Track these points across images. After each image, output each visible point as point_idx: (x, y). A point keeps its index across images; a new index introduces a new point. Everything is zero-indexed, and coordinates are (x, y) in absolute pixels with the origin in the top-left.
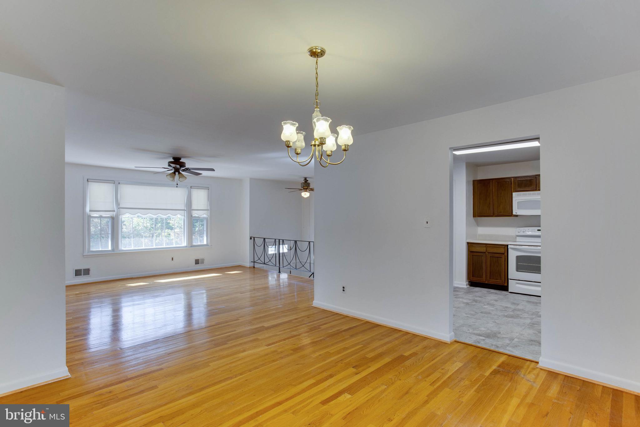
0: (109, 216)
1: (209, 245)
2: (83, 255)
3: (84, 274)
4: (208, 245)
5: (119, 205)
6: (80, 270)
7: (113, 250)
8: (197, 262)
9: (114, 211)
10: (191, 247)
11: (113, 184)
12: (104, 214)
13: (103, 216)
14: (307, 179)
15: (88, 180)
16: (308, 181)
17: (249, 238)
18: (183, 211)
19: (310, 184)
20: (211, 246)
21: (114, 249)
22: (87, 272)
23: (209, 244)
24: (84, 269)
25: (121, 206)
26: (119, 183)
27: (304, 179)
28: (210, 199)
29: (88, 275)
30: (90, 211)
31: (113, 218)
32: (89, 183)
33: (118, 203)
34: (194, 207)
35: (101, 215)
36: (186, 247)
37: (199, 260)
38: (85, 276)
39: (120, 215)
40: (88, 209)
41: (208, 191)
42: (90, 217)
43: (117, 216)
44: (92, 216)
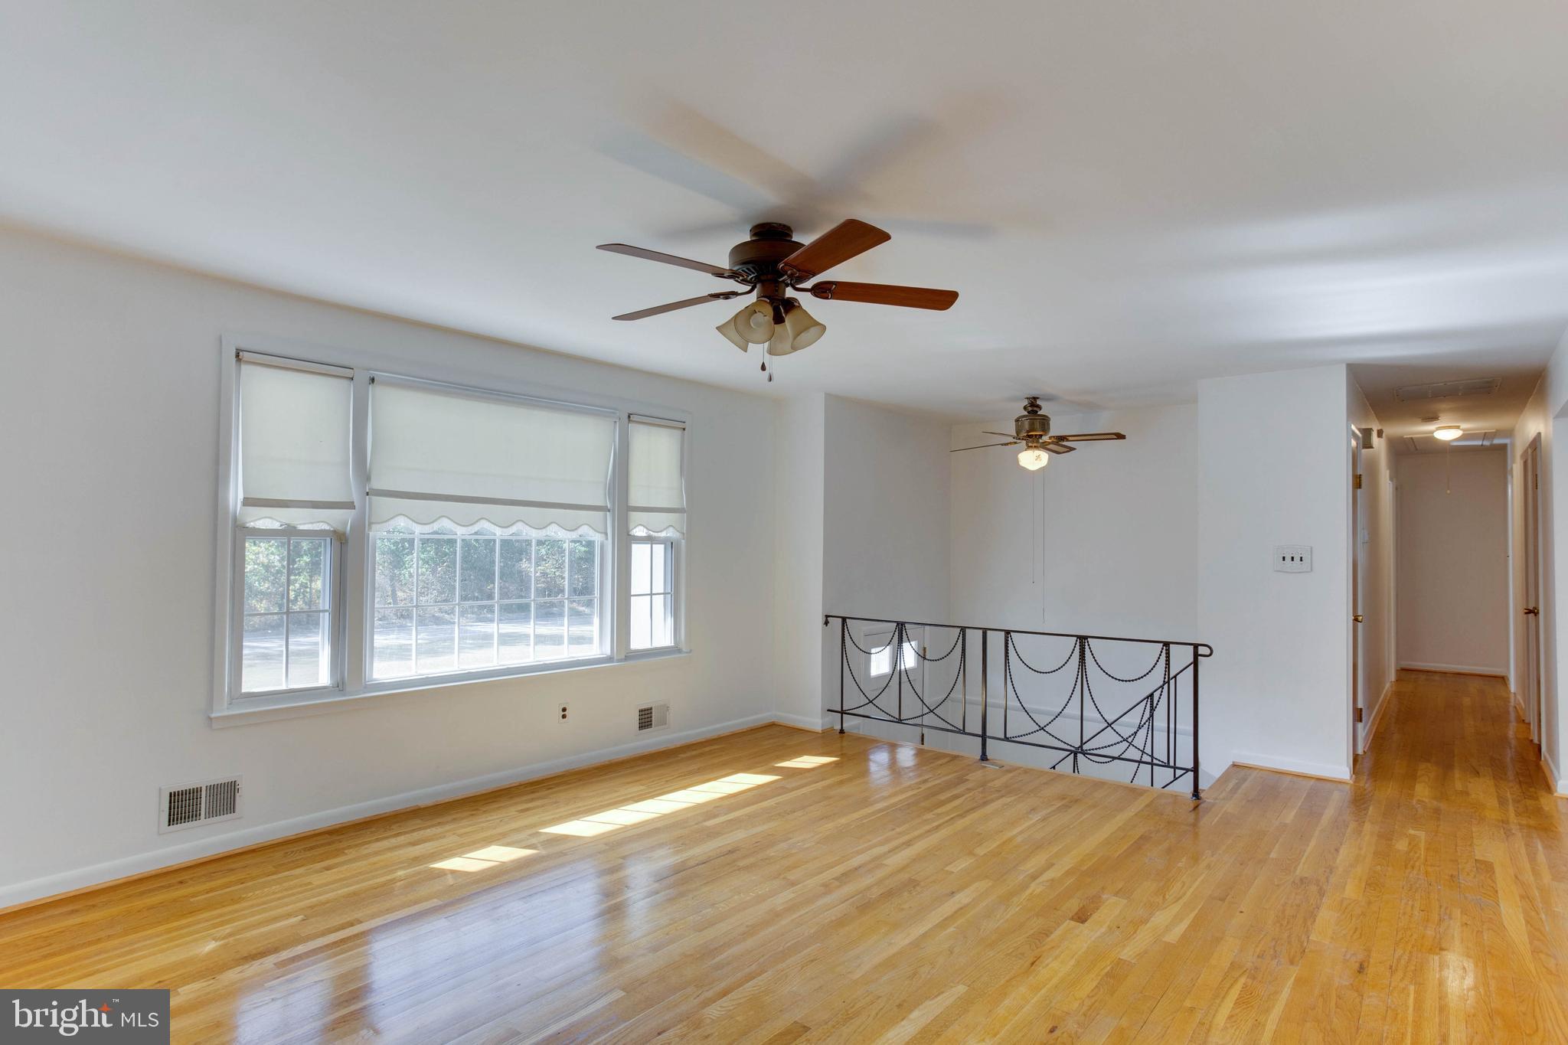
0: (326, 527)
1: (684, 650)
2: (210, 719)
3: (212, 813)
4: (679, 651)
5: (368, 479)
6: (193, 794)
7: (339, 686)
8: (646, 719)
9: (350, 505)
10: (627, 658)
11: (345, 382)
12: (306, 520)
13: (301, 527)
14: (1039, 402)
15: (241, 353)
16: (1039, 407)
17: (820, 620)
18: (601, 513)
19: (1051, 422)
20: (691, 651)
21: (343, 679)
22: (225, 798)
23: (684, 647)
24: (210, 788)
25: (377, 484)
26: (373, 380)
27: (1026, 403)
28: (688, 466)
29: (229, 816)
30: (248, 502)
31: (340, 539)
32: (244, 367)
33: (364, 474)
34: (637, 497)
35: (288, 525)
36: (609, 659)
37: (651, 709)
38: (215, 819)
39: (370, 524)
40: (236, 493)
41: (683, 437)
42: (242, 533)
43: (361, 528)
44: (251, 525)
